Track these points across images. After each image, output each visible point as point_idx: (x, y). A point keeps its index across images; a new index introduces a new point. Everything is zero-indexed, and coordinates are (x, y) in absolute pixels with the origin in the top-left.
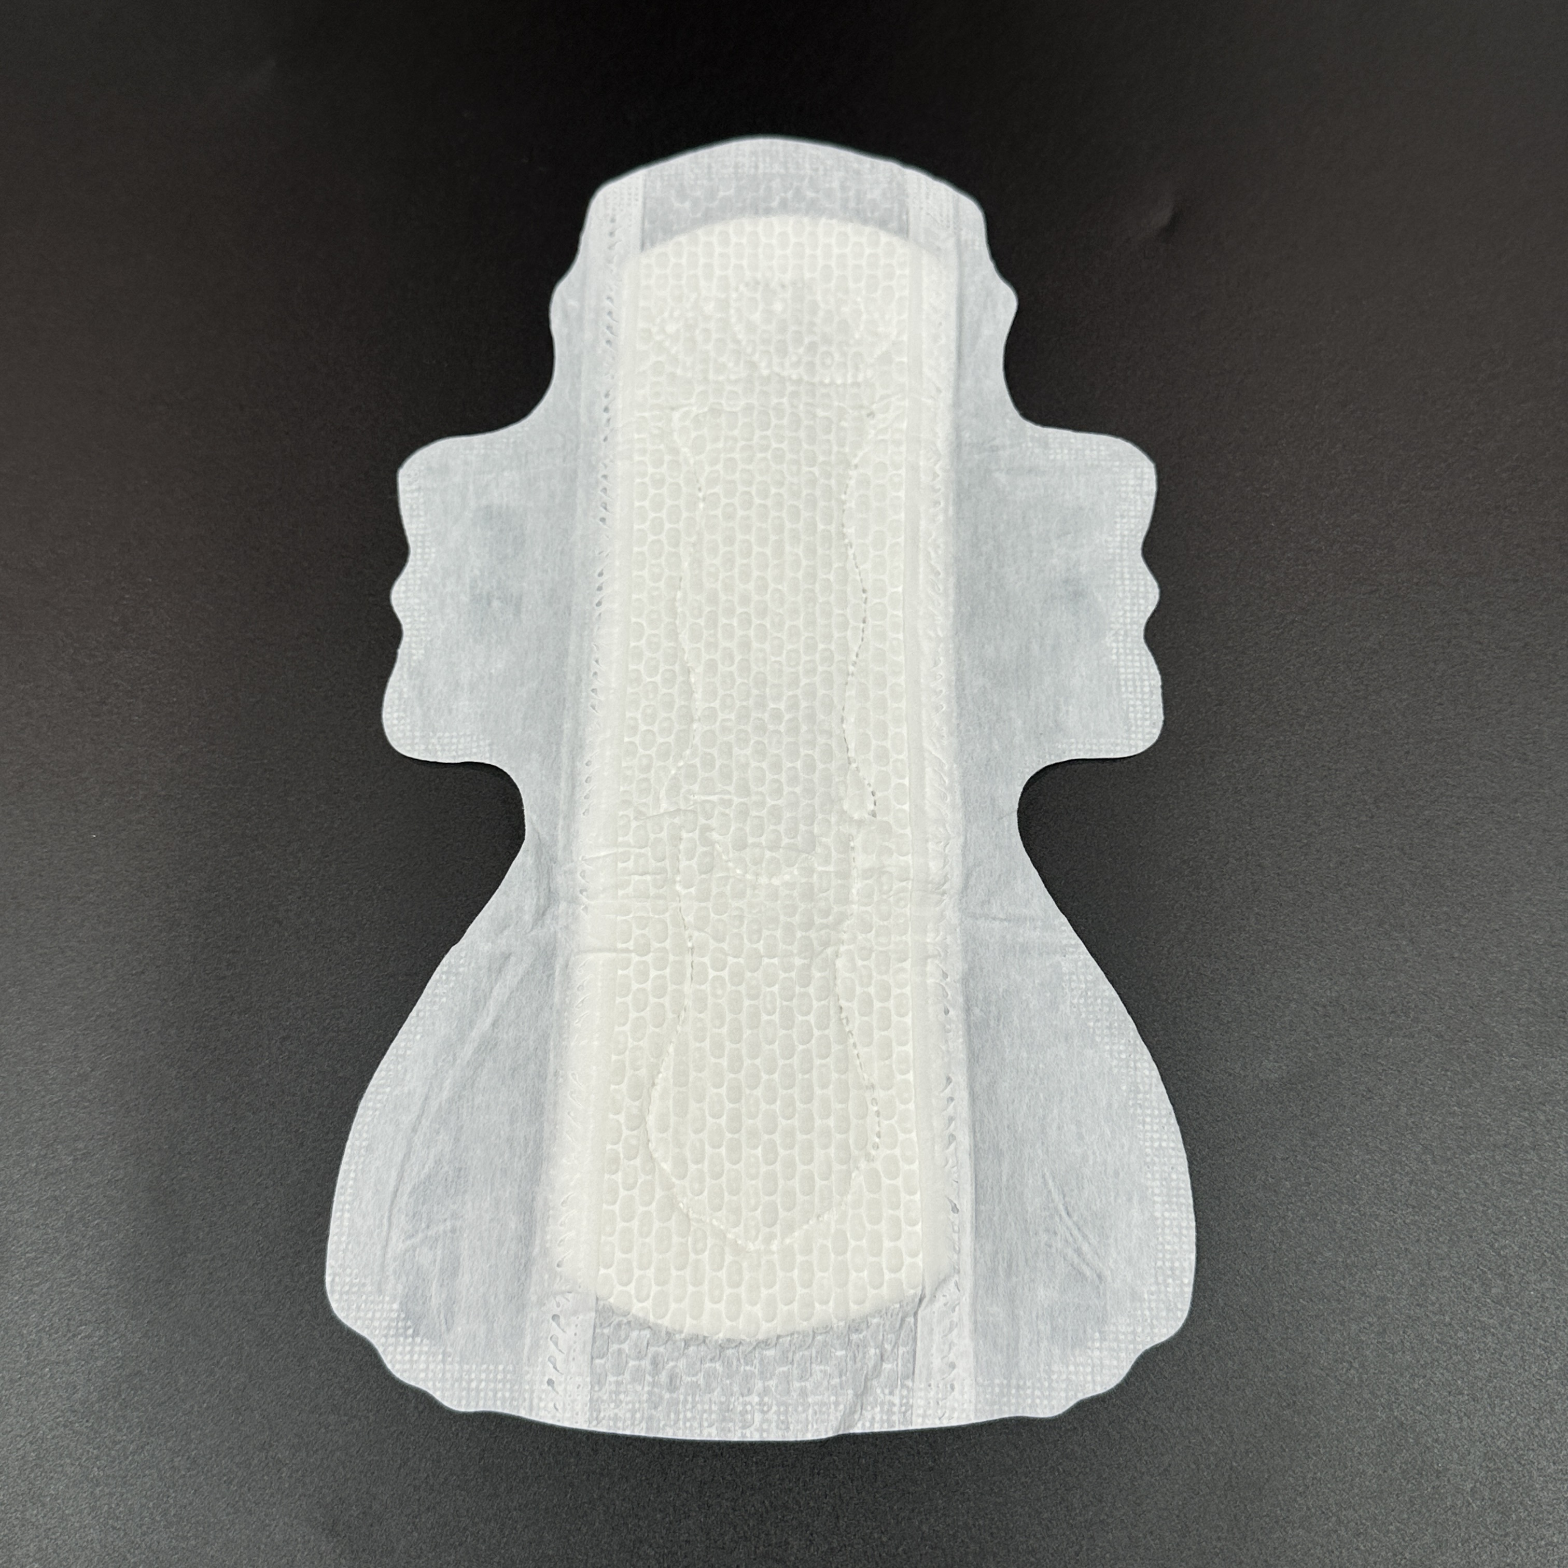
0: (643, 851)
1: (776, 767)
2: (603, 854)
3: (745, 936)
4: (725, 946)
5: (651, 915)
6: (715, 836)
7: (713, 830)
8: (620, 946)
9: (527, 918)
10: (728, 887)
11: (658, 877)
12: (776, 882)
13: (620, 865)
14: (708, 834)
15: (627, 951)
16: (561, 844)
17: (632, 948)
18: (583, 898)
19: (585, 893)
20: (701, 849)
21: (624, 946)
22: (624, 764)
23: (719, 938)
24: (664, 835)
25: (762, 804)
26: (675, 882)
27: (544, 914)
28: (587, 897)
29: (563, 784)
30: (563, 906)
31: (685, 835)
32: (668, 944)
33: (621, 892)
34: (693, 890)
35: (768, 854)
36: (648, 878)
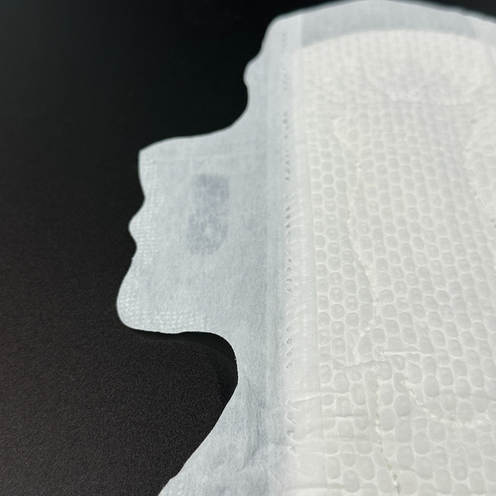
0: (344, 395)
1: (453, 330)
2: (307, 398)
3: (451, 473)
4: (433, 482)
5: (356, 453)
6: (409, 384)
7: (406, 378)
8: (330, 481)
9: (240, 455)
10: (428, 429)
11: (360, 419)
12: (470, 426)
13: (325, 407)
14: (402, 382)
15: (337, 486)
16: (269, 390)
17: (342, 483)
18: (290, 438)
19: (292, 434)
20: (397, 395)
21: (335, 481)
22: (320, 328)
23: (426, 475)
24: (363, 381)
25: (446, 359)
26: (375, 425)
27: (253, 454)
28: (294, 438)
29: (268, 343)
30: (271, 447)
31: (380, 382)
32: (375, 481)
33: (326, 432)
34: (393, 432)
35: (460, 400)
36: (351, 419)
